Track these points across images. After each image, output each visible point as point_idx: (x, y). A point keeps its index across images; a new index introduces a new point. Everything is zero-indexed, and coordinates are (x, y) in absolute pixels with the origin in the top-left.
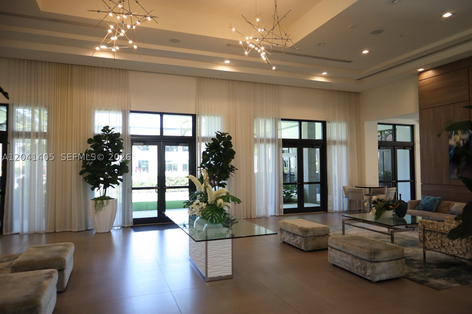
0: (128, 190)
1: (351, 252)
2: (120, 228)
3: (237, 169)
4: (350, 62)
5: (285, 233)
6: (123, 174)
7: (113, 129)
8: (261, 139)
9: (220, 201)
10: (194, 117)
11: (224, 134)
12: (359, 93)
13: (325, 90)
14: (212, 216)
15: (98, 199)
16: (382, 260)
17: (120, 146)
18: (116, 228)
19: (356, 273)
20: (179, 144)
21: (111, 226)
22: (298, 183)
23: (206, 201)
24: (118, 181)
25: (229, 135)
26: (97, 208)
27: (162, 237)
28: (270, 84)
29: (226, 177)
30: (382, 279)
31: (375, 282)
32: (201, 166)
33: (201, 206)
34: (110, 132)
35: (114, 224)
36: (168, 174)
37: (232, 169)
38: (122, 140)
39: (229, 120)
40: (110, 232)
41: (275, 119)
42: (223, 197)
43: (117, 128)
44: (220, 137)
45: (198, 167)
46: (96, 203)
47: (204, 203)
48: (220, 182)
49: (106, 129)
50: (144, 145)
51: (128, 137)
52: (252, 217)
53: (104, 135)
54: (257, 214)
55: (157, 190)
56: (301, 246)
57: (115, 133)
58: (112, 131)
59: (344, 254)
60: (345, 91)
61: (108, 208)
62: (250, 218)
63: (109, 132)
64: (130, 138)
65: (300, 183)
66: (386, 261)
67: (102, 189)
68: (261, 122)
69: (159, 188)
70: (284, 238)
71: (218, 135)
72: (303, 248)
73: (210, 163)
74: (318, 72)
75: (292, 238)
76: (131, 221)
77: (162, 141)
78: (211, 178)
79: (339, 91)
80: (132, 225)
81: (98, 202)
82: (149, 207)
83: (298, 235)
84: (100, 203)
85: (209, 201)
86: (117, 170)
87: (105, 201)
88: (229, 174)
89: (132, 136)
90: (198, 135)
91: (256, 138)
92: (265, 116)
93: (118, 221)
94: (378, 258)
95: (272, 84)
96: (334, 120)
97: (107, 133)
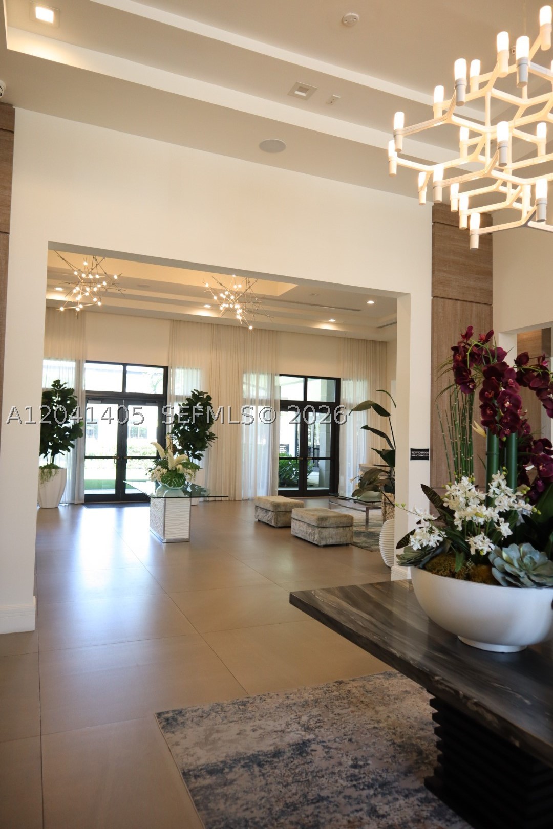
0: (80, 460)
1: (306, 521)
2: (69, 505)
3: (217, 437)
4: (359, 310)
5: (259, 509)
6: (76, 438)
7: (65, 383)
8: (251, 400)
9: (180, 466)
10: (166, 369)
11: (202, 393)
12: (386, 342)
13: (340, 338)
14: (171, 480)
15: (46, 467)
16: (329, 526)
17: (74, 404)
18: (64, 505)
19: (309, 540)
20: (147, 403)
21: (59, 502)
22: (300, 458)
23: (167, 468)
24: (69, 447)
25: (208, 394)
26: (44, 477)
27: (120, 516)
28: (266, 330)
29: (202, 448)
30: (328, 544)
31: (321, 546)
32: (173, 432)
33: (162, 472)
34: (62, 388)
35: (62, 500)
36: (131, 442)
37: (211, 437)
38: (76, 397)
39: (211, 376)
40: (57, 508)
41: (272, 374)
42: (183, 464)
43: (69, 382)
44: (197, 398)
45: (169, 434)
46: (43, 472)
47: (165, 469)
48: (196, 453)
49: (57, 383)
50: (102, 403)
51: (82, 393)
52: (236, 499)
53: (54, 391)
54: (243, 496)
55: (116, 460)
56: (271, 522)
57: (68, 389)
58: (64, 386)
59: (301, 524)
60: (367, 340)
61: (56, 479)
62: (233, 499)
63: (60, 387)
64: (84, 394)
65: (302, 459)
66: (333, 527)
67: (49, 455)
68: (253, 377)
69: (119, 458)
70: (258, 516)
71: (194, 394)
72: (273, 524)
73: (184, 429)
74: (325, 318)
75: (265, 515)
76: (83, 497)
77: (125, 400)
78: (186, 447)
79: (359, 340)
80: (83, 502)
81: (46, 470)
82: (103, 486)
83: (269, 511)
84: (47, 472)
85: (170, 467)
86: (69, 434)
87: (53, 470)
88: (206, 443)
89: (87, 392)
90: (170, 392)
91: (245, 399)
92: (258, 370)
93: (66, 496)
94: (325, 524)
95: (269, 330)
96: (350, 378)
97: (58, 388)
